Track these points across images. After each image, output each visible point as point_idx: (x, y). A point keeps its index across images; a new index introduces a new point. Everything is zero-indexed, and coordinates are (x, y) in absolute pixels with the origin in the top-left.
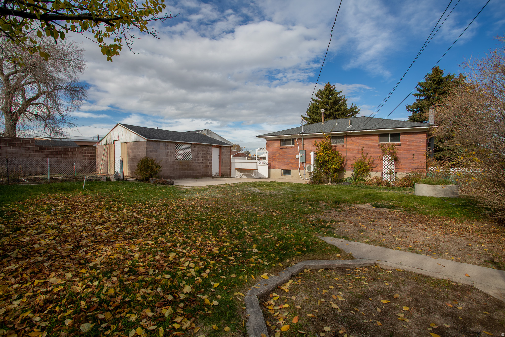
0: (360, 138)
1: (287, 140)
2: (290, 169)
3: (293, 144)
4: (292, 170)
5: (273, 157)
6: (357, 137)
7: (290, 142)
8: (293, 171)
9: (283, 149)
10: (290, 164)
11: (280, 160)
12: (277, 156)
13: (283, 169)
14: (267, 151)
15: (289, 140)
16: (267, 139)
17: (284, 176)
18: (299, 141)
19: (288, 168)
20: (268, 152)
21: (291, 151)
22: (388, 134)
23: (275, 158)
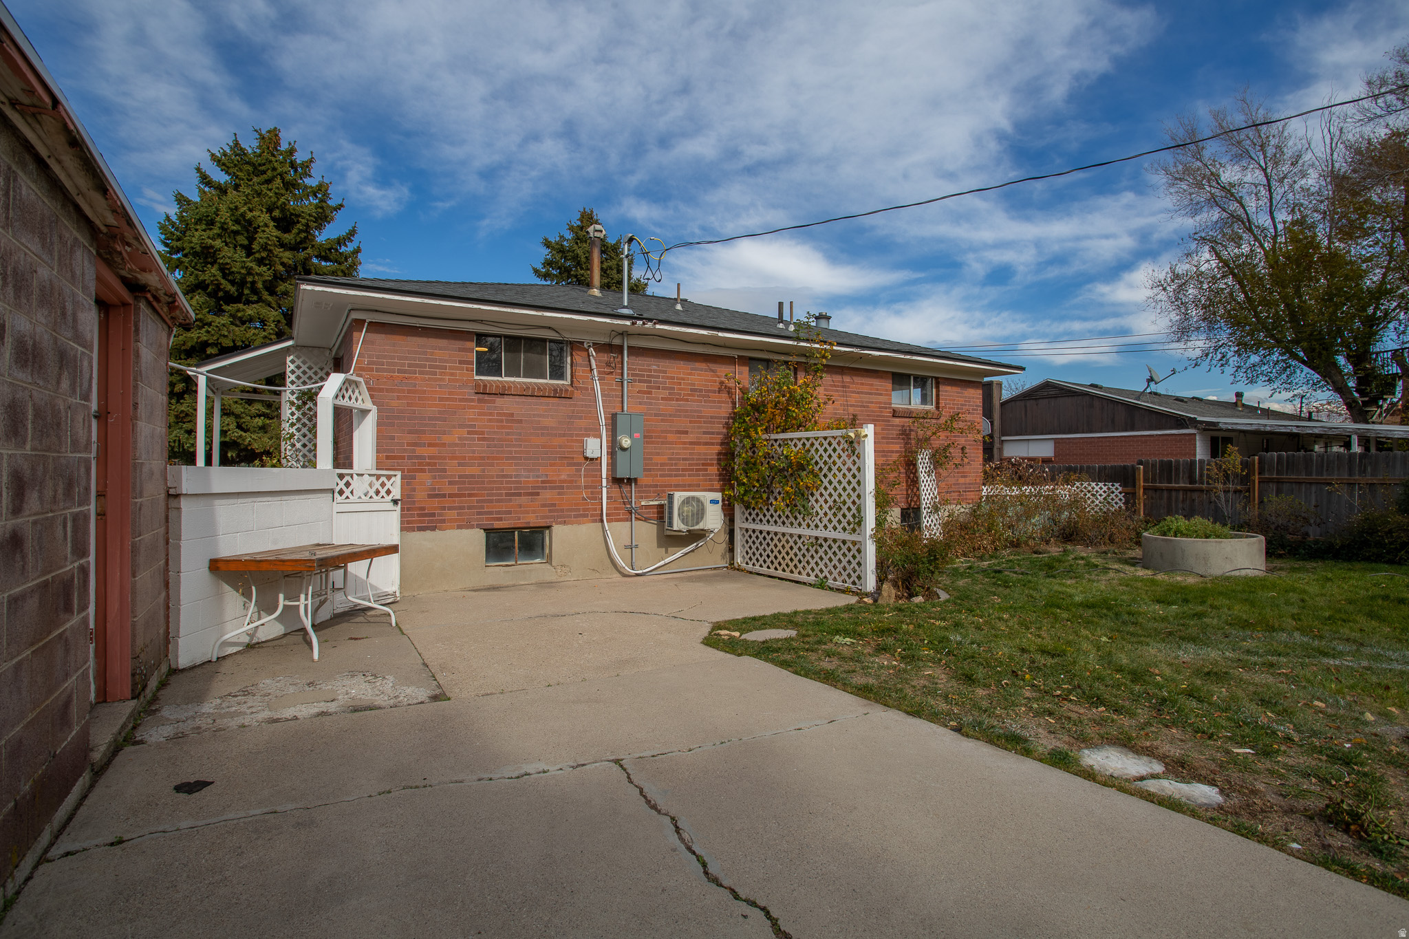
0: (847, 379)
1: (514, 343)
2: (542, 523)
3: (557, 373)
4: (557, 529)
5: (421, 451)
6: (836, 373)
7: (534, 357)
8: (562, 537)
9: (500, 401)
10: (547, 495)
11: (473, 470)
12: (446, 439)
13: (497, 525)
14: (368, 405)
15: (535, 344)
16: (369, 317)
17: (499, 572)
18: (605, 357)
19: (533, 520)
20: (374, 409)
21: (548, 414)
22: (909, 376)
23: (433, 451)
